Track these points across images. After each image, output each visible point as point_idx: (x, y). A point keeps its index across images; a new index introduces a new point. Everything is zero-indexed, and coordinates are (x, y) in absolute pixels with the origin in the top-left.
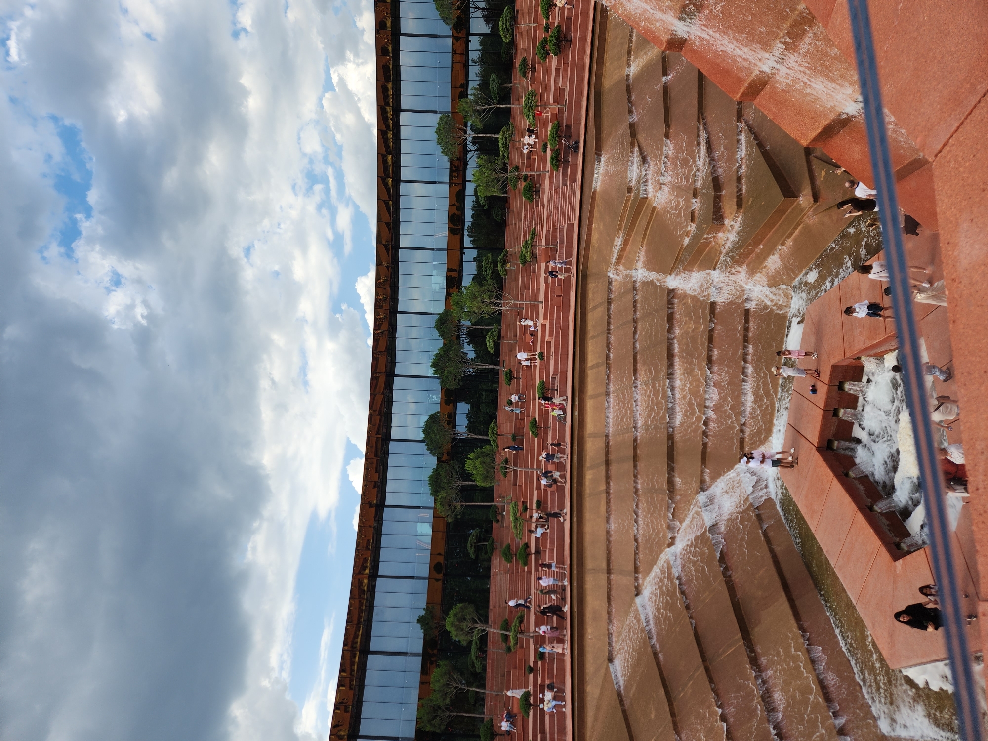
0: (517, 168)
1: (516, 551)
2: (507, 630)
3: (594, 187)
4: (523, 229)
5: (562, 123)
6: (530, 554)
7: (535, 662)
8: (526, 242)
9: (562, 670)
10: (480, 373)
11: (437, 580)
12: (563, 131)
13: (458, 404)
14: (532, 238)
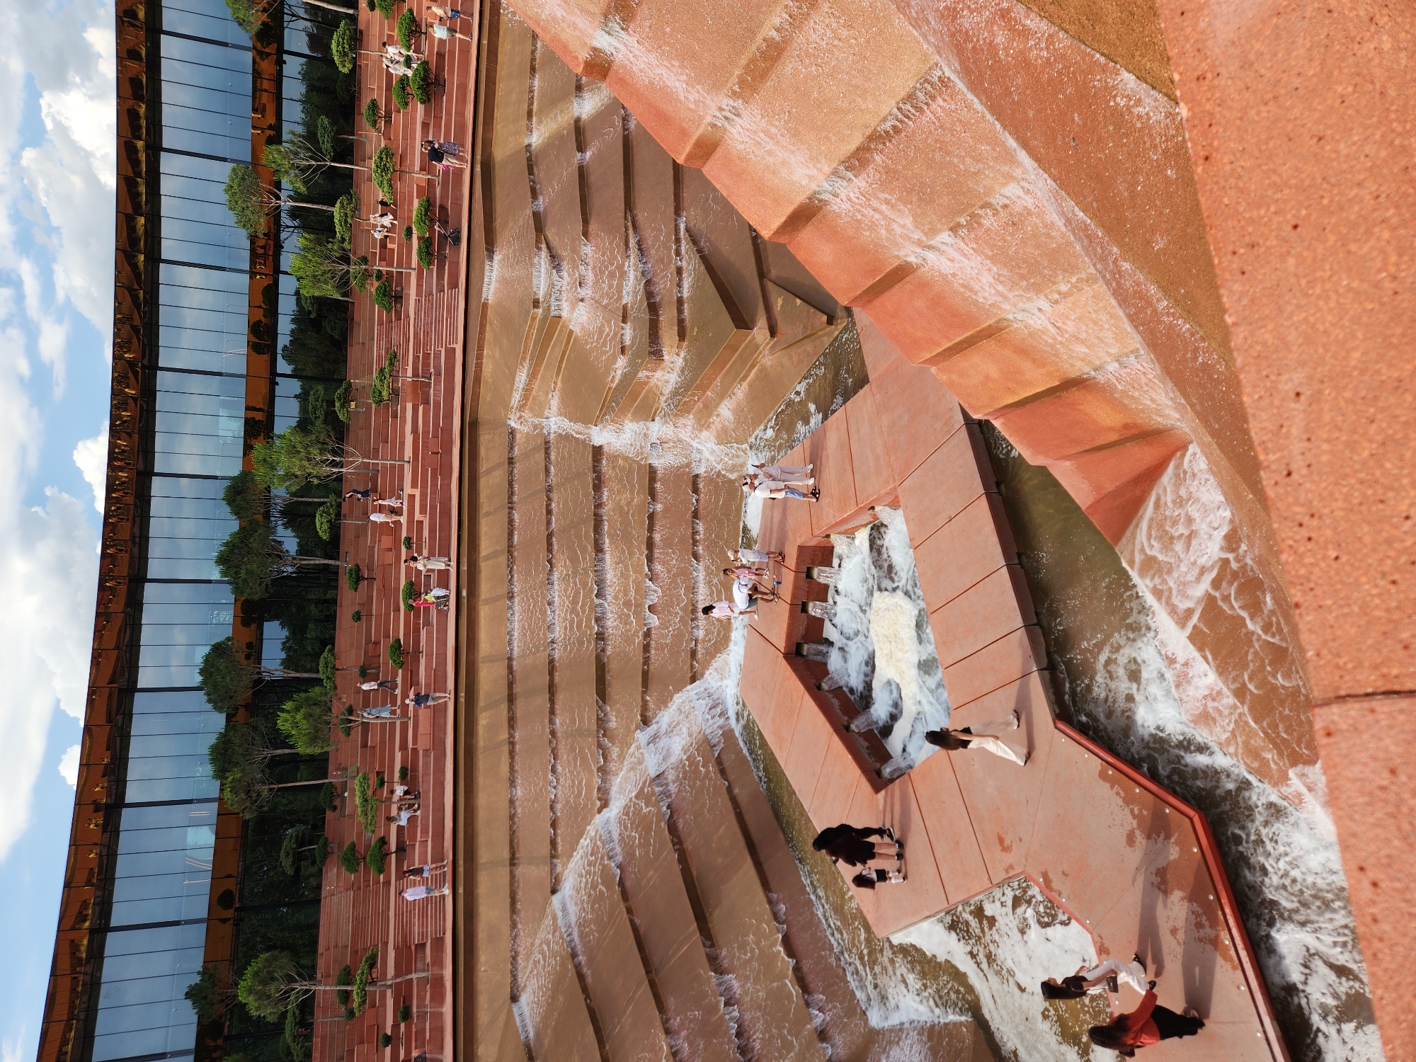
0: (365, 260)
1: (366, 853)
2: (348, 984)
3: (484, 296)
4: (377, 351)
5: (435, 202)
6: (388, 854)
7: (396, 1026)
8: (382, 371)
9: (438, 1031)
10: (304, 574)
11: (224, 921)
12: (434, 212)
13: (266, 624)
14: (391, 364)
